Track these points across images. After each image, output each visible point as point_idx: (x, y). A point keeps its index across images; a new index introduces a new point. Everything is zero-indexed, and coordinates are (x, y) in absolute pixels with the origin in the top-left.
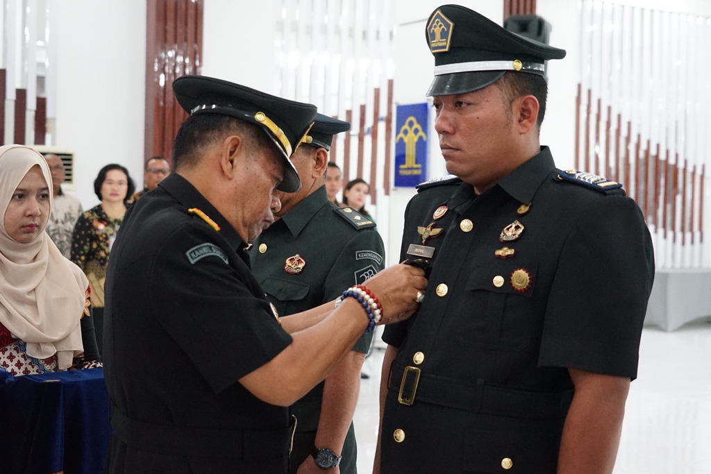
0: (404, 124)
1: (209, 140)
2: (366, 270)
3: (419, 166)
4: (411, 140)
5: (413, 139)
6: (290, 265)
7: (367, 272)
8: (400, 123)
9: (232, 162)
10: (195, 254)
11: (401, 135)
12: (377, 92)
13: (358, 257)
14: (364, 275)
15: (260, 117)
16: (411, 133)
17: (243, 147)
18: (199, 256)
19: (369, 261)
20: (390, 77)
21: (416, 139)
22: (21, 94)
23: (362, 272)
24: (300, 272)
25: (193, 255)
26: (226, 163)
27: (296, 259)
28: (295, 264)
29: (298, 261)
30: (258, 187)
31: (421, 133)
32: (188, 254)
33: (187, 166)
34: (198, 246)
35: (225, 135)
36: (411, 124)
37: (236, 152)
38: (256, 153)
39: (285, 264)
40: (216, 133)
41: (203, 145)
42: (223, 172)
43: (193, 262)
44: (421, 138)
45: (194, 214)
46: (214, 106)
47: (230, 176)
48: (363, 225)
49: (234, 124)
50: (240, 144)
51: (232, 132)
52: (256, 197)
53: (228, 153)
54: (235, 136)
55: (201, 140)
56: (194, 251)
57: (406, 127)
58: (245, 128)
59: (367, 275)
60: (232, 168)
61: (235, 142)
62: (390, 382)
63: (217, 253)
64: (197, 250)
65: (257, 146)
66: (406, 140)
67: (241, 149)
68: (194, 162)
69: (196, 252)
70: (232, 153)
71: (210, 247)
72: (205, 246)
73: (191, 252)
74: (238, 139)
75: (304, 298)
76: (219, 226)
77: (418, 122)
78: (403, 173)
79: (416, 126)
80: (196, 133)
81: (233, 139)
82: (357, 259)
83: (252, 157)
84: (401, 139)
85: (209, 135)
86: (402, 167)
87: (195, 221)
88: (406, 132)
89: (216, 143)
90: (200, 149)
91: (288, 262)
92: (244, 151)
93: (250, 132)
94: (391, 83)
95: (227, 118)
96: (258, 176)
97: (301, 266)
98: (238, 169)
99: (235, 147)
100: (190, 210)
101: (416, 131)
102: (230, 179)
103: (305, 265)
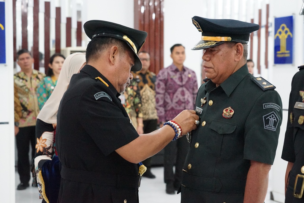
0: (279, 28)
1: (103, 48)
2: (270, 115)
3: (288, 52)
4: (283, 37)
5: (284, 36)
6: (226, 113)
7: (271, 116)
8: (277, 28)
9: (114, 57)
10: (98, 96)
11: (278, 34)
12: (260, 12)
13: (265, 107)
14: (269, 118)
15: (125, 38)
16: (283, 34)
17: (118, 51)
18: (99, 97)
19: (272, 109)
20: (267, 3)
21: (286, 36)
22: (69, 20)
23: (268, 116)
24: (231, 117)
25: (97, 96)
26: (112, 58)
27: (229, 110)
28: (228, 112)
29: (230, 110)
30: (125, 68)
31: (289, 33)
32: (95, 95)
33: (93, 60)
34: (99, 93)
35: (110, 46)
36: (283, 28)
37: (115, 53)
38: (124, 54)
39: (223, 112)
40: (106, 45)
41: (101, 50)
42: (110, 61)
43: (97, 99)
44: (289, 36)
45: (98, 79)
46: (104, 33)
47: (113, 63)
48: (267, 88)
49: (114, 41)
50: (117, 49)
51: (113, 44)
52: (124, 73)
53: (112, 54)
54: (115, 46)
55: (100, 48)
56: (97, 94)
57: (280, 30)
58: (118, 43)
59: (270, 117)
60: (114, 60)
61: (115, 49)
62: (288, 184)
63: (107, 96)
64: (98, 94)
65: (124, 50)
66: (280, 37)
67: (117, 51)
68: (97, 58)
69: (98, 95)
70: (114, 53)
71: (104, 94)
72: (102, 93)
73: (96, 95)
74: (116, 47)
75: (233, 132)
76: (108, 85)
77: (288, 27)
78: (279, 56)
79: (286, 29)
80: (97, 45)
81: (115, 47)
82: (264, 108)
83: (122, 55)
84: (278, 37)
85: (103, 46)
86: (278, 52)
87: (98, 82)
88: (280, 33)
89: (106, 49)
90: (99, 52)
91: (224, 111)
92: (119, 53)
93: (121, 44)
94: (268, 6)
95: (111, 39)
96: (125, 64)
97: (232, 113)
98: (116, 60)
99: (115, 51)
100: (96, 78)
101: (286, 32)
102: (113, 65)
103: (234, 113)
